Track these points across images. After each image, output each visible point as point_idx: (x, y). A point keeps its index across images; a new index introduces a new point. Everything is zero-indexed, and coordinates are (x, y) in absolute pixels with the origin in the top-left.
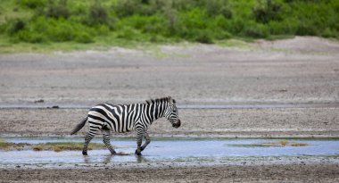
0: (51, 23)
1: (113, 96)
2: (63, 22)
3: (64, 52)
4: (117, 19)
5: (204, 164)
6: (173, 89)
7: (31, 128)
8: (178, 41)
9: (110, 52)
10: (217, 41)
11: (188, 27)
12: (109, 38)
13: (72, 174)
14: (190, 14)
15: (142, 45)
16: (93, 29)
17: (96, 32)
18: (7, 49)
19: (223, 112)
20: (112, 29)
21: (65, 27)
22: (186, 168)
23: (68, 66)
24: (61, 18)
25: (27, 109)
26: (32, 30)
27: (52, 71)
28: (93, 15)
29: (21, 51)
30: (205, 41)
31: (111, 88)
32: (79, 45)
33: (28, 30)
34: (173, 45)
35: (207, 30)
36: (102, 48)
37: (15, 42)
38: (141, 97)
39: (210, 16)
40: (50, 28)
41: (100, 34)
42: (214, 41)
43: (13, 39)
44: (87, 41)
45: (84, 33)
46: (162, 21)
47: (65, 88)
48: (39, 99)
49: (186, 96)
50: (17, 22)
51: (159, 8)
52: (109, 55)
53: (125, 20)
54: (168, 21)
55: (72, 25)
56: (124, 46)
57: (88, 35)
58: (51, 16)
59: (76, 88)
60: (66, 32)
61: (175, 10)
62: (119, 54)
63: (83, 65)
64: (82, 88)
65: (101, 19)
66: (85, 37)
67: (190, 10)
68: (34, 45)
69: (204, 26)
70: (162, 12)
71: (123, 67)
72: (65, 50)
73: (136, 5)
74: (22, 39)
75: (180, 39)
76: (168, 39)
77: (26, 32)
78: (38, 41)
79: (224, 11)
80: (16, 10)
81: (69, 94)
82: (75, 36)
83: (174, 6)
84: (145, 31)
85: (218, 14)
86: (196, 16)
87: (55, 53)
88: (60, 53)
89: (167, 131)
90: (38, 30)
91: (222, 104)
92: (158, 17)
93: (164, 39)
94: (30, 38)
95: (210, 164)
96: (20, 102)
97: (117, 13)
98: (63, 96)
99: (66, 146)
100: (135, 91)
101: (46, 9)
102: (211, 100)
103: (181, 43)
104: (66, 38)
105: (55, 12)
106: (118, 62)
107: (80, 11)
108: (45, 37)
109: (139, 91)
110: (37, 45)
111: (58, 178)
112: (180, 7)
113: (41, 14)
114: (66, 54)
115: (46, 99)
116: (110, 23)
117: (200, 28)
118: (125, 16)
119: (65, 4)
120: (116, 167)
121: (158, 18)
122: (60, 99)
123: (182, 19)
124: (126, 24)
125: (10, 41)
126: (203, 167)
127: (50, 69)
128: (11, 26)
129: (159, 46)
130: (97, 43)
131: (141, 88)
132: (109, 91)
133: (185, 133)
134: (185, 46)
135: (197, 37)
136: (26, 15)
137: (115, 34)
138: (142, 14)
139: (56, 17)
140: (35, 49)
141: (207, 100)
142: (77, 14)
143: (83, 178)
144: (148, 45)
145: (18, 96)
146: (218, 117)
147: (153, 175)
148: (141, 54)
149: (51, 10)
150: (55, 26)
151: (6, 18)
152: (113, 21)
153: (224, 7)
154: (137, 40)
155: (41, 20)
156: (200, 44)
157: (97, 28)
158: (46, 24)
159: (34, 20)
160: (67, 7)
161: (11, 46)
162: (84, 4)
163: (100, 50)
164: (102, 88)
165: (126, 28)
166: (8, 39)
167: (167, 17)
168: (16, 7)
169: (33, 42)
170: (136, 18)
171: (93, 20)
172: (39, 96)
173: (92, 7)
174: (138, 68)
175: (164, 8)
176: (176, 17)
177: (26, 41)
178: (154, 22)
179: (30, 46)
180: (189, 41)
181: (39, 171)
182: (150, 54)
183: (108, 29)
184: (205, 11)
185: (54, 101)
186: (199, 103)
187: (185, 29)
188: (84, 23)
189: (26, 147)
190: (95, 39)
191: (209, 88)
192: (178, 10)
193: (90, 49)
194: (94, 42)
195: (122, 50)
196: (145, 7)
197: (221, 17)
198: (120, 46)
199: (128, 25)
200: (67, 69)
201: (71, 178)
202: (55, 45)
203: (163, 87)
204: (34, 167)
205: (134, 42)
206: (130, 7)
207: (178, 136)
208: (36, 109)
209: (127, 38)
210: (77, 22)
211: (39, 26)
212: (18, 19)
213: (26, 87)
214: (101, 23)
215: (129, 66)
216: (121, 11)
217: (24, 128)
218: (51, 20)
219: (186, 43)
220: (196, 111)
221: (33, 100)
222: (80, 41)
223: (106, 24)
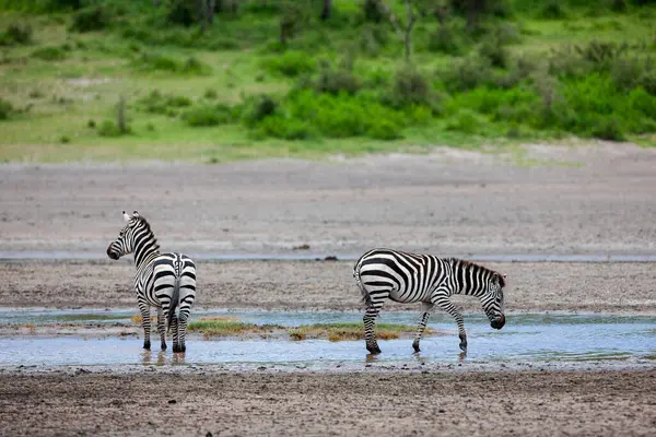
0: (324, 103)
1: (437, 237)
2: (347, 100)
3: (347, 157)
4: (445, 95)
5: (606, 365)
6: (550, 225)
7: (286, 298)
8: (558, 137)
9: (433, 156)
10: (634, 137)
11: (579, 109)
12: (429, 131)
13: (362, 382)
14: (582, 86)
15: (493, 144)
16: (401, 114)
17: (406, 121)
18: (244, 151)
19: (644, 268)
20: (436, 114)
21: (350, 111)
22: (572, 372)
23: (356, 183)
24: (343, 94)
25: (279, 261)
26: (288, 115)
27: (326, 192)
28: (402, 87)
29: (269, 155)
30: (610, 135)
31: (434, 224)
32: (376, 144)
33: (282, 116)
34: (550, 143)
35: (614, 116)
36: (417, 148)
37: (259, 138)
38: (490, 241)
39: (619, 90)
40: (322, 112)
41: (415, 122)
42: (626, 136)
43: (255, 131)
44: (389, 136)
45: (385, 122)
46: (529, 99)
47: (348, 223)
48: (302, 244)
49: (574, 239)
50: (261, 101)
51: (524, 75)
52: (431, 161)
53: (460, 97)
54: (540, 100)
55: (363, 106)
56: (458, 145)
57: (392, 124)
58: (324, 90)
59: (370, 224)
60: (352, 118)
61: (554, 80)
62: (449, 161)
63: (384, 181)
64: (381, 223)
65: (416, 95)
66: (386, 128)
67: (582, 79)
68: (292, 144)
69: (609, 110)
70: (530, 82)
71: (457, 184)
72: (350, 153)
73: (481, 69)
74: (271, 133)
75: (563, 132)
76: (542, 133)
77: (277, 119)
78: (300, 136)
79: (647, 80)
80: (260, 79)
81: (356, 234)
82: (367, 127)
83: (552, 71)
84: (498, 118)
85: (635, 87)
86: (594, 90)
87: (331, 158)
88: (340, 158)
89: (537, 303)
90: (300, 115)
91: (639, 253)
92: (522, 90)
93: (532, 132)
94: (285, 130)
95: (618, 366)
96: (267, 249)
97: (447, 84)
98: (344, 239)
99: (349, 330)
100: (479, 230)
101: (316, 78)
102: (620, 245)
103: (564, 141)
104: (352, 129)
105: (332, 83)
106: (447, 174)
107: (378, 81)
108: (312, 129)
109: (485, 229)
110: (298, 144)
111: (335, 390)
112: (563, 74)
113: (306, 85)
114: (352, 161)
115: (313, 243)
116: (434, 103)
117: (601, 112)
118: (460, 89)
119: (350, 67)
120: (442, 370)
121: (522, 94)
122: (340, 243)
123: (566, 95)
124: (463, 106)
125: (250, 137)
126: (604, 372)
127: (321, 188)
128: (250, 110)
129: (523, 146)
130: (408, 140)
131: (490, 223)
132: (430, 229)
133: (572, 308)
134: (572, 145)
135: (594, 129)
136: (278, 88)
137: (442, 124)
138: (492, 86)
139: (334, 93)
140: (294, 150)
141: (613, 246)
142: (372, 87)
143: (381, 390)
144: (503, 144)
145: (263, 239)
146: (633, 277)
147: (510, 385)
148: (489, 160)
149: (325, 80)
150: (332, 108)
151: (242, 95)
152: (438, 99)
153: (646, 74)
154: (483, 134)
155: (307, 97)
156: (600, 142)
157: (409, 113)
158: (315, 104)
159: (293, 96)
160: (355, 74)
161: (249, 145)
162: (385, 69)
163: (413, 152)
164: (416, 224)
165: (463, 112)
166: (246, 132)
167: (538, 92)
168: (260, 72)
169: (291, 138)
170: (481, 92)
171: (401, 97)
172: (301, 238)
173: (400, 74)
174: (483, 186)
175: (532, 75)
176: (555, 91)
177: (277, 136)
178: (514, 101)
179: (285, 146)
180: (580, 137)
181: (301, 377)
182: (508, 160)
183: (428, 113)
184: (610, 80)
185: (328, 246)
186: (597, 252)
187: (572, 114)
188: (386, 103)
189: (276, 332)
190: (405, 132)
191: (616, 223)
192: (560, 79)
193: (396, 151)
194: (402, 138)
195: (456, 154)
196: (497, 73)
197: (640, 91)
198: (451, 146)
199: (465, 106)
200: (353, 188)
201: (357, 389)
202: (331, 143)
203: (530, 221)
204: (291, 370)
205: (477, 138)
206: (470, 74)
207: (558, 312)
208: (295, 261)
209: (463, 131)
210: (372, 100)
211: (302, 108)
212: (264, 96)
213: (277, 221)
214: (417, 103)
215: (466, 183)
216: (453, 80)
217: (272, 297)
218: (324, 97)
219: (574, 139)
220: (593, 266)
221: (290, 245)
222: (377, 137)
223: (427, 104)
